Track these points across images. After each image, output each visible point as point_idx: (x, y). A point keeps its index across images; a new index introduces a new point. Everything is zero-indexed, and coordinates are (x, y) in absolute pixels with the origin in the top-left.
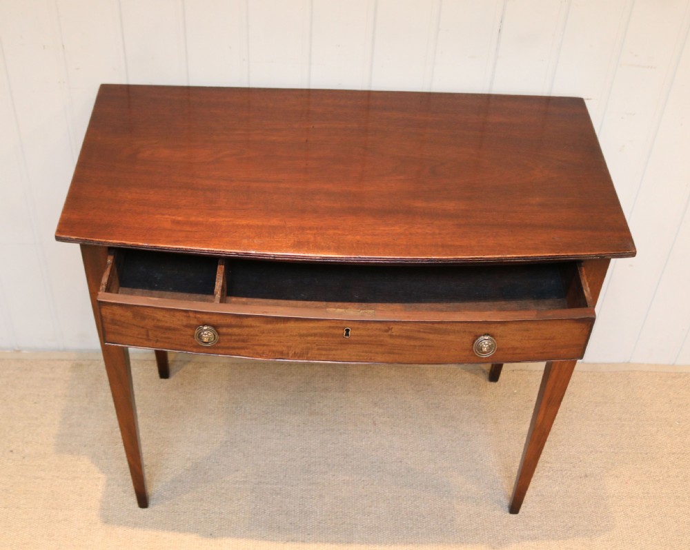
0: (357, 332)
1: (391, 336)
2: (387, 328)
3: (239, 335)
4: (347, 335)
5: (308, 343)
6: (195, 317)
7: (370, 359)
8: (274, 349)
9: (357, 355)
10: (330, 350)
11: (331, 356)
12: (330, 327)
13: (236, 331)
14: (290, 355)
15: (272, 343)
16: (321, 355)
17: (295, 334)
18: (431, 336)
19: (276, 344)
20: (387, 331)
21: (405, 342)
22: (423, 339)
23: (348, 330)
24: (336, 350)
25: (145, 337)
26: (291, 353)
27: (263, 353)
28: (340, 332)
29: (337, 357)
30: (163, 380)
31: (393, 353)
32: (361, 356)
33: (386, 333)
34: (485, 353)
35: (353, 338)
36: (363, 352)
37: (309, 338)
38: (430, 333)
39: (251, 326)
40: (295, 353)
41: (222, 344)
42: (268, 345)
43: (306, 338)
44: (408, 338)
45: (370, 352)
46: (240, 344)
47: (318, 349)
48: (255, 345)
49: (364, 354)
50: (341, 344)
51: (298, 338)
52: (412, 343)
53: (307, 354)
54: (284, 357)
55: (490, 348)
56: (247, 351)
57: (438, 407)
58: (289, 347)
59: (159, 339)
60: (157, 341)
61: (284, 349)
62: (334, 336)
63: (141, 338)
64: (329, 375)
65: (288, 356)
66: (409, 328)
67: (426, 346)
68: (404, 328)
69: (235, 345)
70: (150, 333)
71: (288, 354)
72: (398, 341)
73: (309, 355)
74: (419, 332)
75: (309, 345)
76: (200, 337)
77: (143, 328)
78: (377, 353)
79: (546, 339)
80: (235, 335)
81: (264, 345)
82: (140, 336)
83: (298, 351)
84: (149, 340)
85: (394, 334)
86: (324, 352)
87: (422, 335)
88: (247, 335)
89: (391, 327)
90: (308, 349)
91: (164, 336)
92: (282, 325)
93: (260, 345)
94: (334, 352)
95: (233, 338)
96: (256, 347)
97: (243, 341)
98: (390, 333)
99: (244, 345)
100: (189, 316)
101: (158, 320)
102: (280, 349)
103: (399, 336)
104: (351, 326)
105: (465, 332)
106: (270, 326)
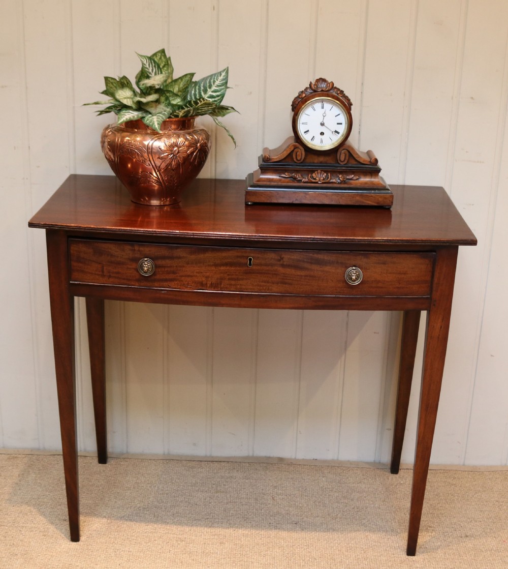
0: (258, 261)
1: (283, 266)
2: (279, 258)
3: (171, 267)
4: (250, 264)
5: (222, 273)
6: (139, 251)
7: (268, 289)
8: (196, 279)
9: (258, 285)
10: (238, 279)
11: (238, 287)
12: (238, 257)
13: (168, 262)
14: (208, 285)
15: (195, 274)
16: (231, 285)
17: (212, 264)
18: (315, 267)
19: (198, 275)
20: (279, 260)
21: (293, 272)
22: (307, 269)
23: (250, 260)
24: (242, 279)
25: (100, 273)
26: (209, 283)
28: (243, 261)
29: (243, 287)
31: (285, 283)
32: (260, 286)
33: (278, 263)
34: (354, 281)
35: (254, 267)
36: (262, 282)
37: (222, 268)
38: (311, 263)
39: (179, 258)
40: (212, 283)
41: (158, 277)
42: (192, 276)
43: (219, 268)
44: (296, 267)
45: (268, 282)
46: (171, 276)
47: (229, 279)
48: (181, 276)
49: (263, 284)
50: (246, 273)
51: (213, 268)
52: (299, 273)
53: (221, 284)
54: (203, 288)
55: (357, 277)
56: (176, 282)
58: (207, 277)
59: (112, 275)
60: (110, 277)
61: (204, 279)
62: (240, 265)
63: (98, 275)
65: (207, 287)
66: (295, 257)
67: (310, 276)
68: (293, 257)
69: (167, 277)
70: (105, 268)
71: (207, 284)
72: (288, 271)
73: (222, 286)
74: (304, 261)
75: (222, 275)
76: (142, 267)
77: (100, 264)
78: (273, 283)
79: (400, 273)
80: (168, 267)
81: (189, 276)
82: (97, 273)
83: (214, 281)
84: (103, 276)
85: (285, 263)
86: (233, 282)
87: (306, 265)
88: (176, 266)
89: (282, 257)
90: (222, 279)
91: (115, 270)
92: (202, 255)
93: (186, 276)
94: (241, 282)
95: (166, 270)
96: (183, 278)
97: (174, 273)
98: (281, 262)
100: (135, 250)
101: (112, 256)
102: (200, 280)
103: (289, 266)
104: (252, 255)
105: (337, 263)
106: (193, 257)
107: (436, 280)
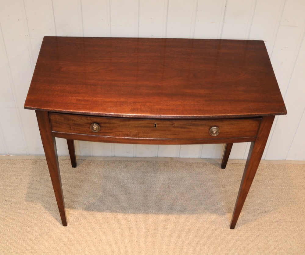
0: (159, 125)
1: (174, 127)
2: (172, 123)
3: (109, 127)
4: (155, 127)
6: (91, 120)
7: (165, 137)
8: (124, 133)
9: (160, 135)
10: (148, 133)
11: (148, 136)
12: (148, 123)
13: (108, 125)
14: (131, 136)
15: (123, 130)
16: (144, 135)
17: (133, 126)
18: (191, 127)
19: (125, 131)
20: (172, 125)
21: (180, 129)
22: (188, 128)
23: (155, 125)
24: (151, 133)
26: (131, 135)
27: (120, 135)
28: (152, 125)
29: (151, 136)
30: (73, 168)
31: (175, 135)
34: (214, 134)
35: (158, 128)
36: (162, 134)
38: (191, 126)
39: (114, 123)
40: (133, 135)
41: (102, 131)
42: (121, 131)
43: (138, 128)
44: (182, 128)
45: (165, 134)
47: (143, 133)
50: (153, 130)
51: (134, 128)
52: (183, 130)
55: (216, 132)
56: (113, 134)
57: (198, 180)
58: (130, 132)
59: (75, 129)
61: (129, 133)
62: (149, 127)
63: (68, 129)
64: (148, 166)
67: (190, 131)
68: (180, 123)
69: (107, 131)
70: (71, 126)
71: (130, 135)
72: (177, 129)
73: (139, 136)
74: (186, 125)
75: (139, 131)
76: (93, 128)
77: (68, 124)
78: (168, 135)
79: (241, 128)
81: (120, 131)
83: (134, 133)
84: (71, 129)
85: (175, 126)
86: (145, 134)
88: (113, 127)
90: (139, 133)
92: (127, 122)
93: (118, 131)
94: (150, 134)
95: (107, 128)
96: (116, 132)
97: (111, 130)
98: (173, 125)
99: (111, 131)
100: (88, 119)
101: (75, 121)
102: (127, 133)
103: (178, 127)
104: (157, 122)
105: (205, 125)
106: (122, 123)
107: (260, 129)
